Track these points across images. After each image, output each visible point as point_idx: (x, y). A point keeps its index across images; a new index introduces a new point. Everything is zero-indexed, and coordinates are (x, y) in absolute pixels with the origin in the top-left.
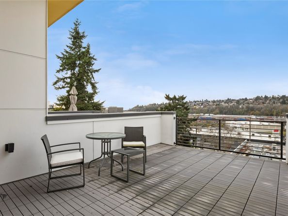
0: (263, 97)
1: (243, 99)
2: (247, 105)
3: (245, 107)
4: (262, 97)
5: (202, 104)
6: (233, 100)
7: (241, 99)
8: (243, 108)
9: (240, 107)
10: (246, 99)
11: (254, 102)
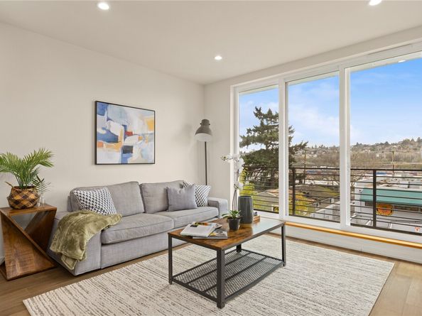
0: (416, 140)
1: (382, 144)
2: (388, 153)
3: (385, 156)
4: (413, 140)
5: (315, 152)
6: (365, 146)
7: (377, 145)
8: (382, 157)
9: (378, 155)
10: (387, 144)
11: (399, 148)
